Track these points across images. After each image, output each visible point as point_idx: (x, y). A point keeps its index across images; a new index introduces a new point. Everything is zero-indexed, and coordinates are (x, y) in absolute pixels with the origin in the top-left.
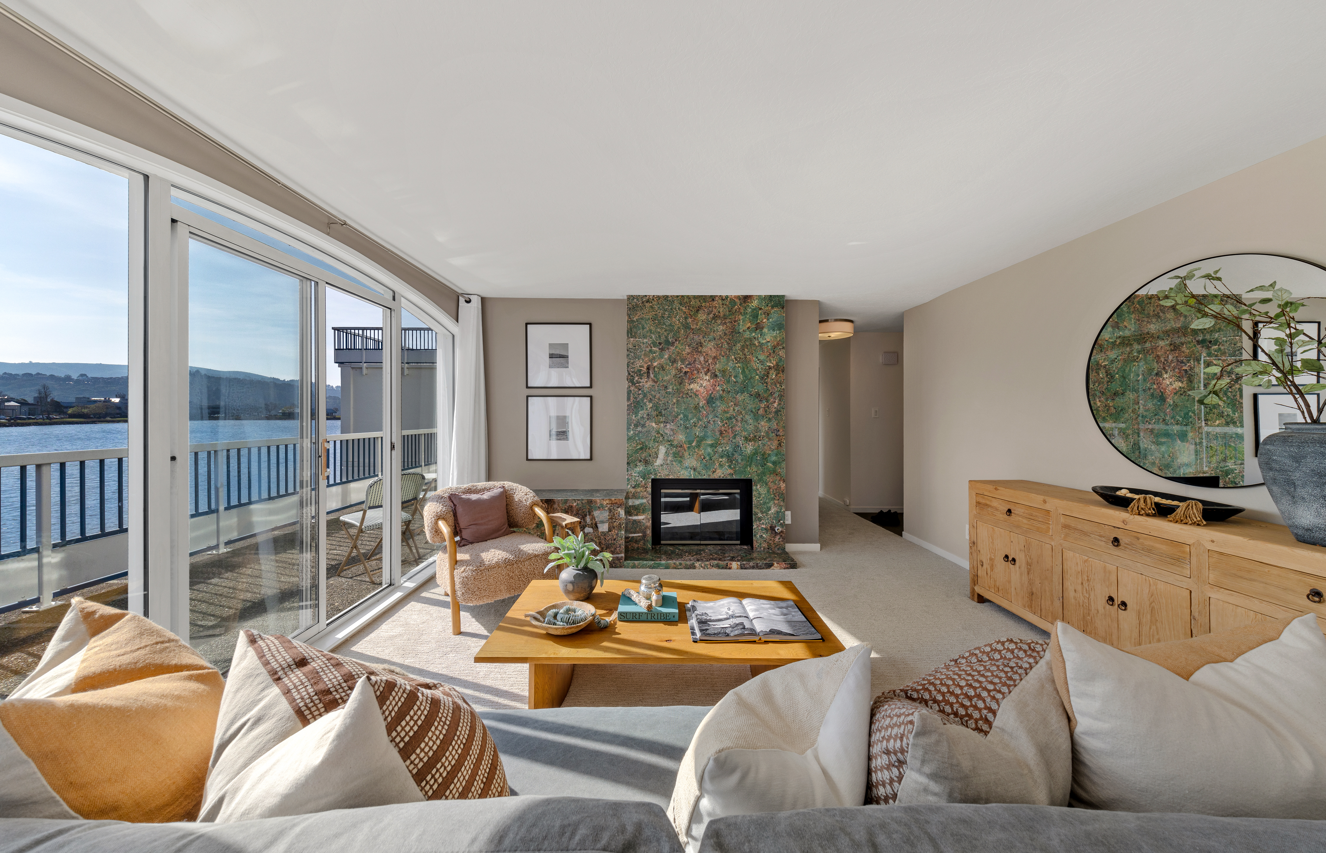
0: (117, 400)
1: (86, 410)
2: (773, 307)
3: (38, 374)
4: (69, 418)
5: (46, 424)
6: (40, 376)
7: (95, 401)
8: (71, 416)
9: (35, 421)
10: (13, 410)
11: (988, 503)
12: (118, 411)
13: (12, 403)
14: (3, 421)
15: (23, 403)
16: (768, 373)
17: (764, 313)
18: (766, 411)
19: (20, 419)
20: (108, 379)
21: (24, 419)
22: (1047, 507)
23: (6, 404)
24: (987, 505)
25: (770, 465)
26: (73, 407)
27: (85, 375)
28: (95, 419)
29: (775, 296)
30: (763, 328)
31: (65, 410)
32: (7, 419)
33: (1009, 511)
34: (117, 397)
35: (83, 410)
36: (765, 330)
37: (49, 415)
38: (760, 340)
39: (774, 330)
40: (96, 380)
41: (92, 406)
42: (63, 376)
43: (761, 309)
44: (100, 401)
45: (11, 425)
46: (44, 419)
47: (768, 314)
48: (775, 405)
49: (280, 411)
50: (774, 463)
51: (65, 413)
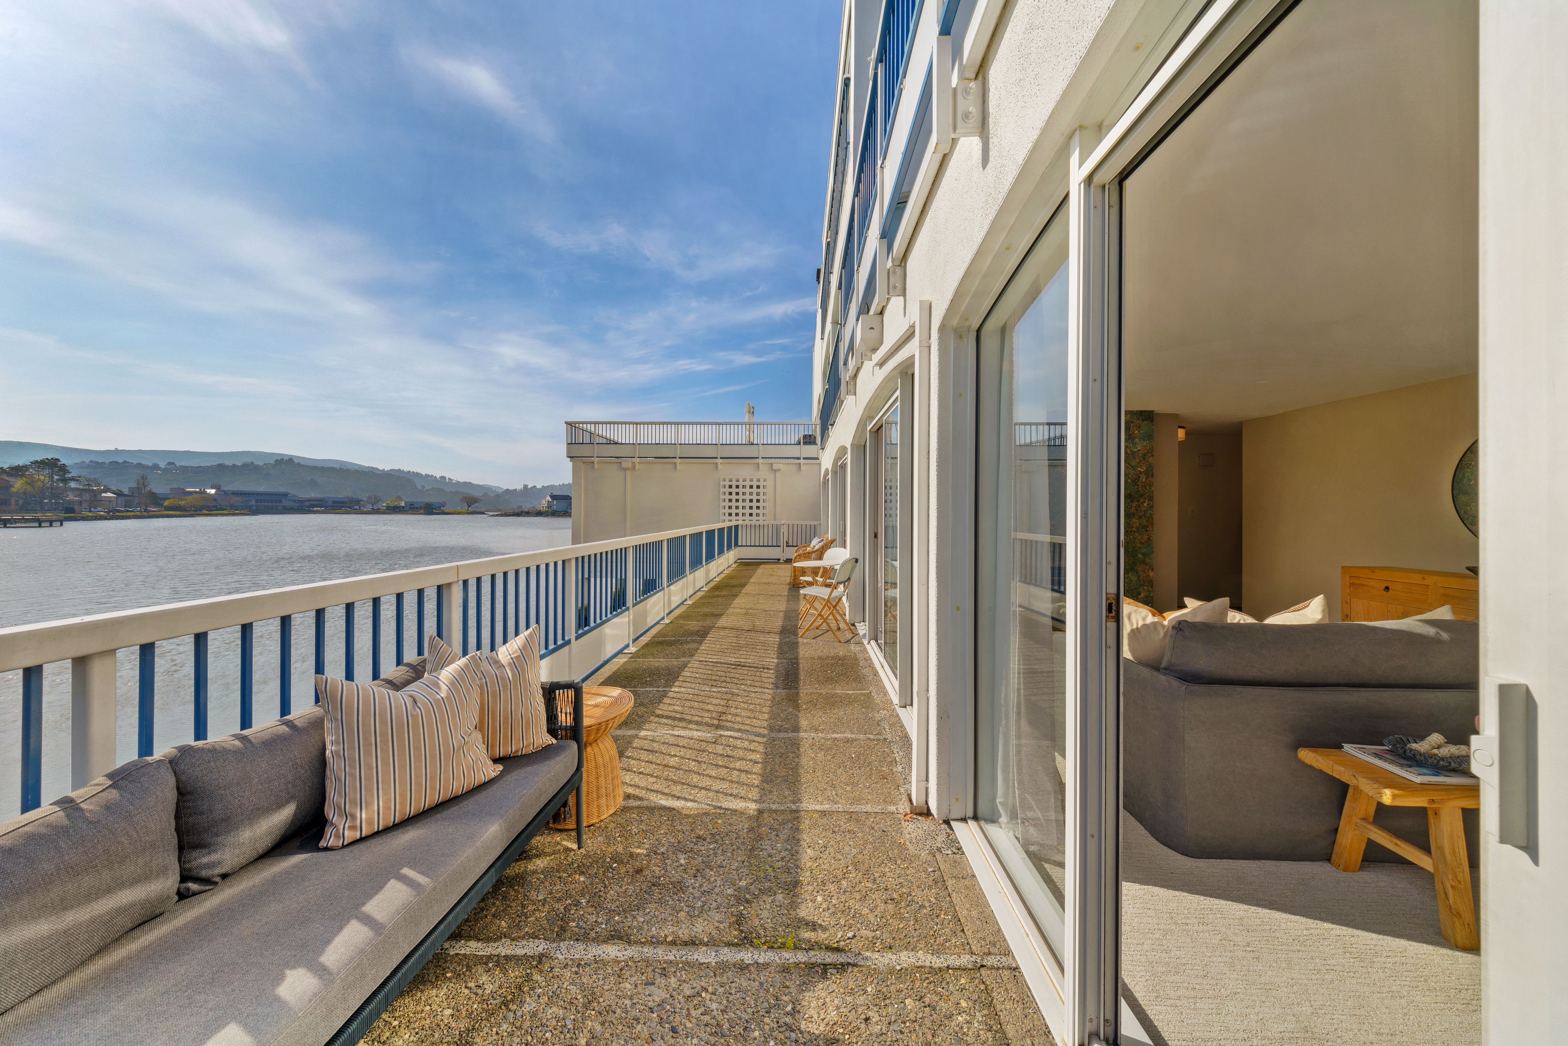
0: (213, 491)
1: (183, 502)
2: (1143, 420)
3: (125, 462)
4: (165, 510)
5: (145, 517)
6: (127, 464)
7: (190, 493)
8: (168, 508)
9: (133, 514)
10: (110, 501)
11: (1363, 583)
12: (215, 503)
13: (109, 495)
14: (102, 513)
15: (119, 494)
16: (1139, 477)
17: (1136, 426)
18: (1137, 510)
19: (118, 511)
20: (197, 467)
21: (122, 512)
22: (1426, 582)
23: (103, 495)
24: (1362, 585)
25: (1140, 556)
26: (168, 499)
27: (174, 463)
28: (192, 513)
29: (1145, 411)
30: (1134, 439)
31: (161, 502)
32: (105, 512)
33: (1387, 588)
34: (212, 488)
35: (180, 502)
36: (1137, 440)
37: (147, 507)
38: (1132, 448)
39: (1144, 440)
40: (184, 469)
41: (189, 498)
42: (150, 465)
43: (1133, 422)
44: (196, 492)
45: (112, 518)
46: (141, 512)
47: (1139, 427)
48: (1145, 505)
49: (384, 505)
50: (1144, 554)
51: (162, 505)
